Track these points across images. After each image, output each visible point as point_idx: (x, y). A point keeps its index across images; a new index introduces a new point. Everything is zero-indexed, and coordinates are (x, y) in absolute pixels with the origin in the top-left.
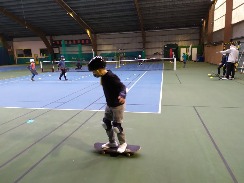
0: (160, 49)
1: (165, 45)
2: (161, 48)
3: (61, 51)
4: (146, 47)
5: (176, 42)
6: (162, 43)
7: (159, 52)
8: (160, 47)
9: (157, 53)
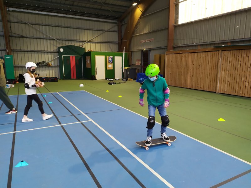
0: (50, 55)
1: (59, 48)
2: (51, 52)
4: (12, 48)
5: (81, 44)
6: (52, 41)
7: (47, 61)
8: (49, 50)
9: (44, 62)
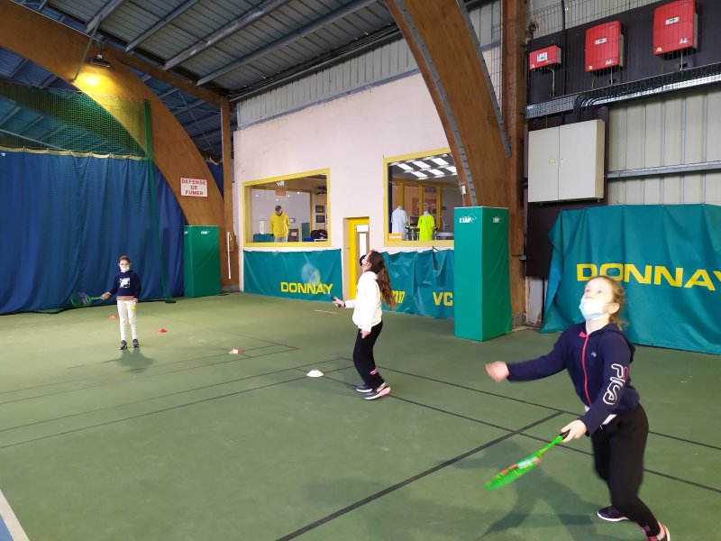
3: (622, 163)
